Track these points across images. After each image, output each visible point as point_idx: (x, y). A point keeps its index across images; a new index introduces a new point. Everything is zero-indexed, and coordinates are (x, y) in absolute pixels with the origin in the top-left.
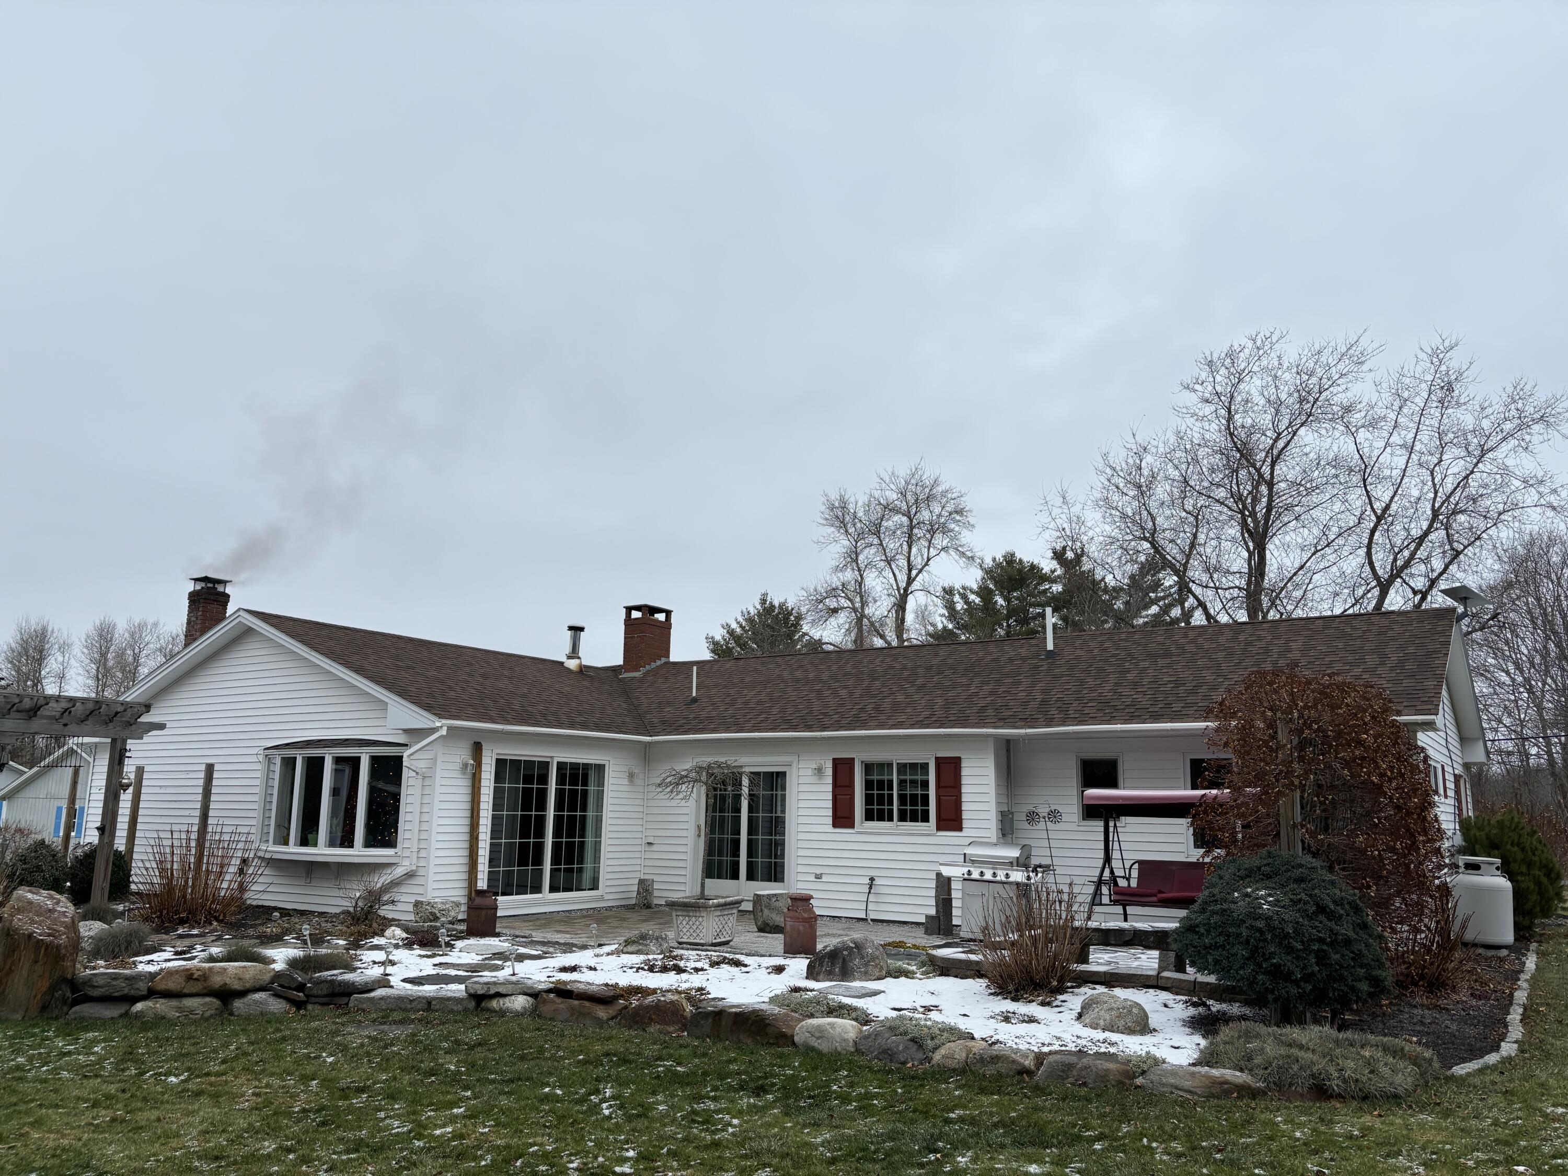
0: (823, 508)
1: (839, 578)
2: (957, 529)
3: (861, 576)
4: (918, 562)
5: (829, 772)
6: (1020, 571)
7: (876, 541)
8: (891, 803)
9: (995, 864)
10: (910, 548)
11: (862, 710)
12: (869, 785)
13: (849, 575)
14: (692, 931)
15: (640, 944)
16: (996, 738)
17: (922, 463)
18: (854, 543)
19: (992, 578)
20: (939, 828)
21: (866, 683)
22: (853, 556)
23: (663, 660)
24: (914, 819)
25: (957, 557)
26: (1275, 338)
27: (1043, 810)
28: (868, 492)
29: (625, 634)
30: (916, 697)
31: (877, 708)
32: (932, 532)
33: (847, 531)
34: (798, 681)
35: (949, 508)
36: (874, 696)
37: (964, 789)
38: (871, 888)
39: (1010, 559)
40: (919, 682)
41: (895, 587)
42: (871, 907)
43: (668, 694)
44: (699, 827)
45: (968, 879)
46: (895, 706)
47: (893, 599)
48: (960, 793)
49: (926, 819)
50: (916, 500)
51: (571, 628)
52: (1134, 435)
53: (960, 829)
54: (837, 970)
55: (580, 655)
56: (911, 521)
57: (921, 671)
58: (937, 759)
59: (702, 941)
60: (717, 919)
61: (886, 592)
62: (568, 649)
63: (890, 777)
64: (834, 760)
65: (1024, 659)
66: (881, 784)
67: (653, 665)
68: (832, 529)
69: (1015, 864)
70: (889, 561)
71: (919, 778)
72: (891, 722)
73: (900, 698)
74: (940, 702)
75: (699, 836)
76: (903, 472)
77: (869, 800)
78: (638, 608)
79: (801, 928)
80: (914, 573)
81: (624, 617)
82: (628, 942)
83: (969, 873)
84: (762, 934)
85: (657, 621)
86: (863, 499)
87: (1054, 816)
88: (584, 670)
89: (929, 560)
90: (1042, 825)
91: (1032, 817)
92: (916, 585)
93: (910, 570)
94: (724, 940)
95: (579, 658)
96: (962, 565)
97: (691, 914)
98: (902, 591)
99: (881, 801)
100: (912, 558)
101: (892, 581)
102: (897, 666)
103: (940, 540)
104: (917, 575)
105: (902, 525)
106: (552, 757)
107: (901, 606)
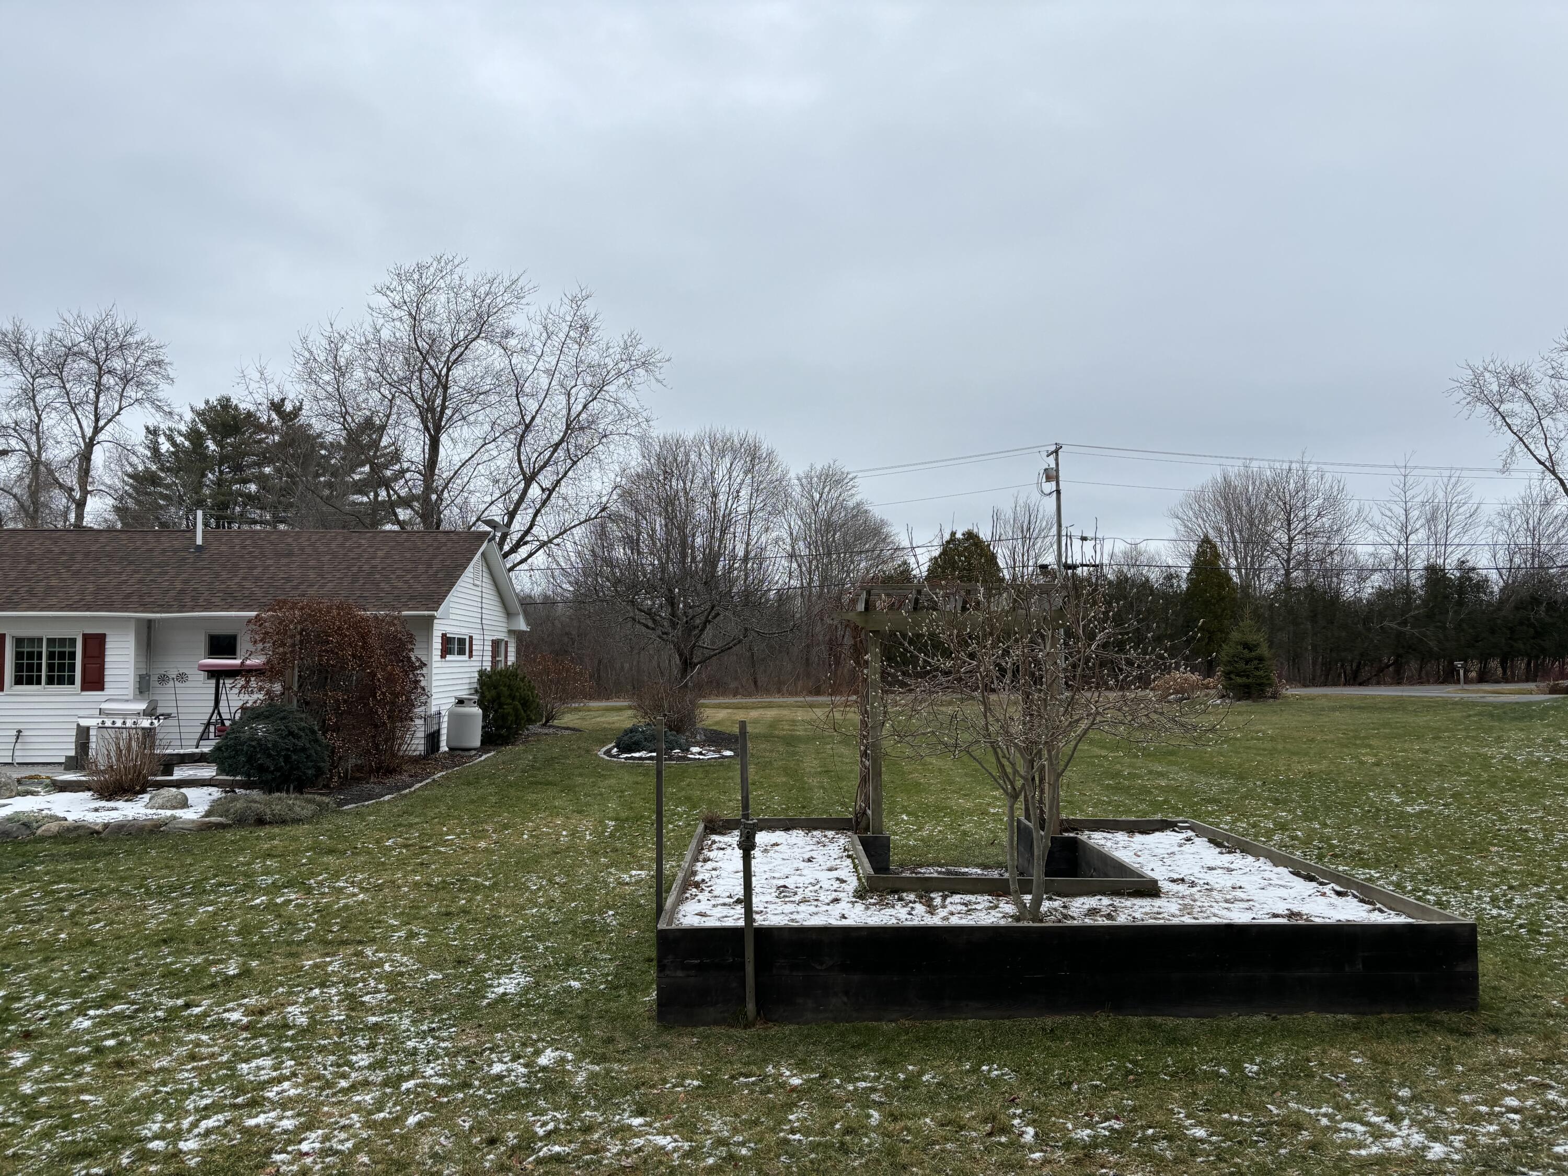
1: (10, 416)
2: (154, 381)
3: (39, 417)
4: (107, 411)
6: (234, 417)
7: (57, 382)
8: (39, 670)
9: (124, 715)
10: (97, 397)
11: (16, 592)
12: (19, 655)
13: (24, 414)
16: (138, 620)
17: (114, 310)
18: (31, 380)
19: (204, 422)
20: (81, 689)
21: (21, 567)
22: (30, 396)
24: (61, 682)
25: (153, 411)
26: (456, 262)
27: (173, 673)
28: (48, 331)
30: (70, 582)
31: (31, 592)
32: (126, 380)
33: (21, 366)
35: (147, 357)
37: (108, 658)
38: (18, 737)
39: (225, 404)
40: (76, 567)
41: (79, 434)
42: (17, 753)
45: (102, 727)
47: (75, 448)
48: (104, 662)
49: (72, 682)
50: (107, 348)
53: (102, 689)
56: (100, 368)
58: (84, 635)
61: (67, 439)
63: (39, 650)
65: (175, 551)
66: (30, 655)
68: (4, 362)
69: (142, 714)
70: (72, 407)
71: (67, 650)
72: (42, 605)
73: (54, 582)
74: (91, 587)
76: (91, 317)
77: (18, 668)
80: (102, 423)
83: (103, 722)
86: (41, 338)
87: (182, 677)
89: (121, 409)
90: (171, 684)
91: (163, 679)
92: (104, 435)
93: (97, 420)
98: (87, 440)
99: (30, 667)
100: (100, 405)
101: (76, 428)
102: (57, 550)
103: (132, 392)
104: (106, 424)
105: (88, 371)
107: (85, 457)
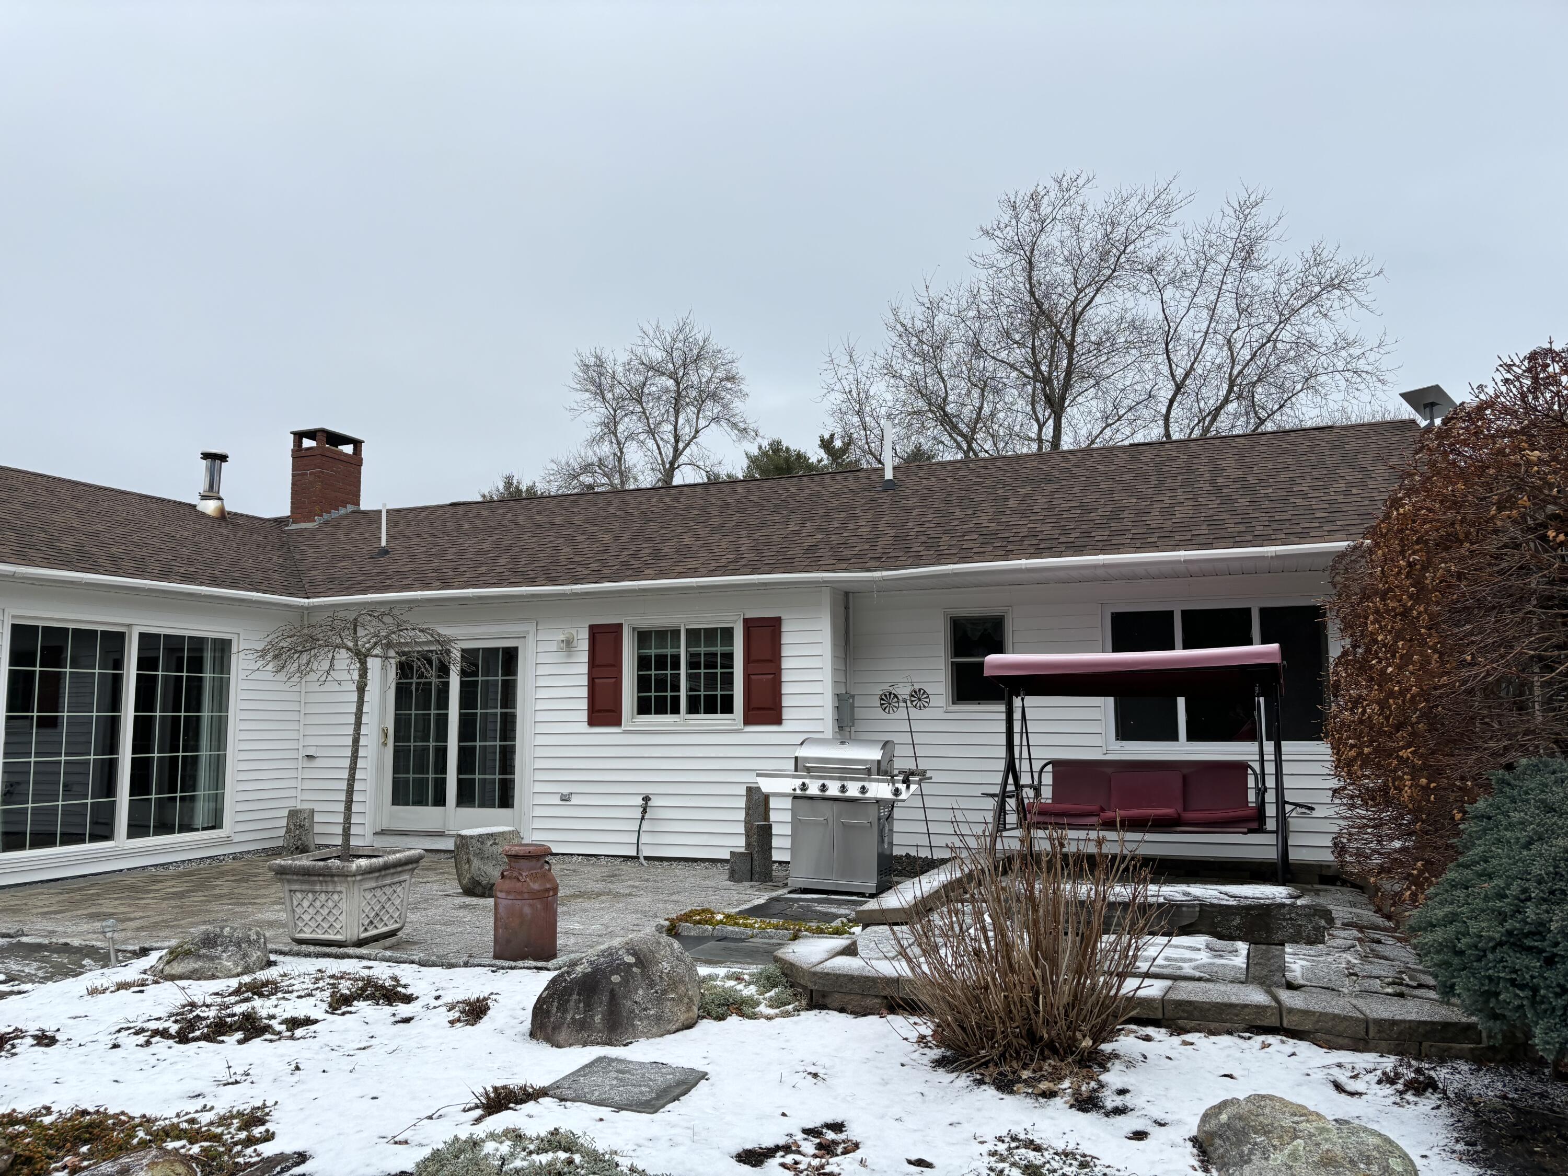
0: (576, 369)
1: (595, 454)
2: (729, 397)
3: (622, 452)
4: (686, 431)
5: (584, 645)
6: (787, 460)
7: (638, 409)
8: (676, 688)
9: (846, 770)
10: (677, 415)
11: (634, 555)
12: (643, 662)
13: (607, 449)
14: (319, 918)
15: (199, 957)
16: (833, 586)
17: (691, 317)
18: (612, 412)
19: (758, 467)
20: (748, 721)
21: (637, 525)
22: (611, 427)
23: (350, 508)
24: (711, 709)
25: (729, 429)
26: (1081, 181)
27: (904, 691)
28: (628, 348)
29: (293, 470)
30: (711, 539)
31: (657, 554)
32: (701, 400)
33: (603, 398)
34: (539, 526)
35: (720, 374)
36: (651, 540)
37: (786, 664)
38: (644, 811)
39: (776, 446)
40: (714, 521)
41: (660, 462)
42: (644, 839)
43: (348, 546)
44: (385, 732)
45: (800, 798)
46: (683, 552)
47: (656, 475)
50: (685, 360)
51: (206, 456)
52: (927, 288)
53: (778, 721)
54: (598, 1018)
55: (221, 494)
57: (715, 510)
58: (746, 621)
59: (339, 937)
60: (369, 896)
61: (649, 465)
62: (202, 484)
63: (674, 651)
64: (592, 628)
65: (855, 492)
66: (661, 662)
67: (335, 514)
68: (587, 395)
69: (874, 769)
70: (652, 432)
71: (719, 649)
72: (677, 569)
74: (747, 543)
75: (385, 744)
76: (669, 326)
77: (643, 683)
78: (311, 435)
79: (527, 910)
80: (681, 445)
81: (291, 445)
82: (175, 955)
83: (804, 787)
84: (469, 900)
85: (341, 453)
86: (623, 357)
87: (918, 697)
88: (224, 516)
89: (697, 431)
90: (902, 713)
91: (888, 700)
92: (683, 459)
93: (677, 442)
94: (385, 929)
95: (220, 499)
96: (734, 438)
97: (318, 888)
98: (667, 466)
99: (661, 683)
100: (679, 427)
101: (656, 454)
102: (681, 506)
103: (710, 410)
104: (684, 448)
105: (667, 391)
106: (129, 626)
